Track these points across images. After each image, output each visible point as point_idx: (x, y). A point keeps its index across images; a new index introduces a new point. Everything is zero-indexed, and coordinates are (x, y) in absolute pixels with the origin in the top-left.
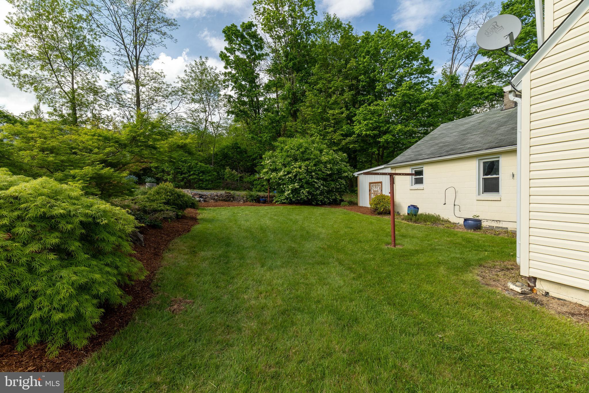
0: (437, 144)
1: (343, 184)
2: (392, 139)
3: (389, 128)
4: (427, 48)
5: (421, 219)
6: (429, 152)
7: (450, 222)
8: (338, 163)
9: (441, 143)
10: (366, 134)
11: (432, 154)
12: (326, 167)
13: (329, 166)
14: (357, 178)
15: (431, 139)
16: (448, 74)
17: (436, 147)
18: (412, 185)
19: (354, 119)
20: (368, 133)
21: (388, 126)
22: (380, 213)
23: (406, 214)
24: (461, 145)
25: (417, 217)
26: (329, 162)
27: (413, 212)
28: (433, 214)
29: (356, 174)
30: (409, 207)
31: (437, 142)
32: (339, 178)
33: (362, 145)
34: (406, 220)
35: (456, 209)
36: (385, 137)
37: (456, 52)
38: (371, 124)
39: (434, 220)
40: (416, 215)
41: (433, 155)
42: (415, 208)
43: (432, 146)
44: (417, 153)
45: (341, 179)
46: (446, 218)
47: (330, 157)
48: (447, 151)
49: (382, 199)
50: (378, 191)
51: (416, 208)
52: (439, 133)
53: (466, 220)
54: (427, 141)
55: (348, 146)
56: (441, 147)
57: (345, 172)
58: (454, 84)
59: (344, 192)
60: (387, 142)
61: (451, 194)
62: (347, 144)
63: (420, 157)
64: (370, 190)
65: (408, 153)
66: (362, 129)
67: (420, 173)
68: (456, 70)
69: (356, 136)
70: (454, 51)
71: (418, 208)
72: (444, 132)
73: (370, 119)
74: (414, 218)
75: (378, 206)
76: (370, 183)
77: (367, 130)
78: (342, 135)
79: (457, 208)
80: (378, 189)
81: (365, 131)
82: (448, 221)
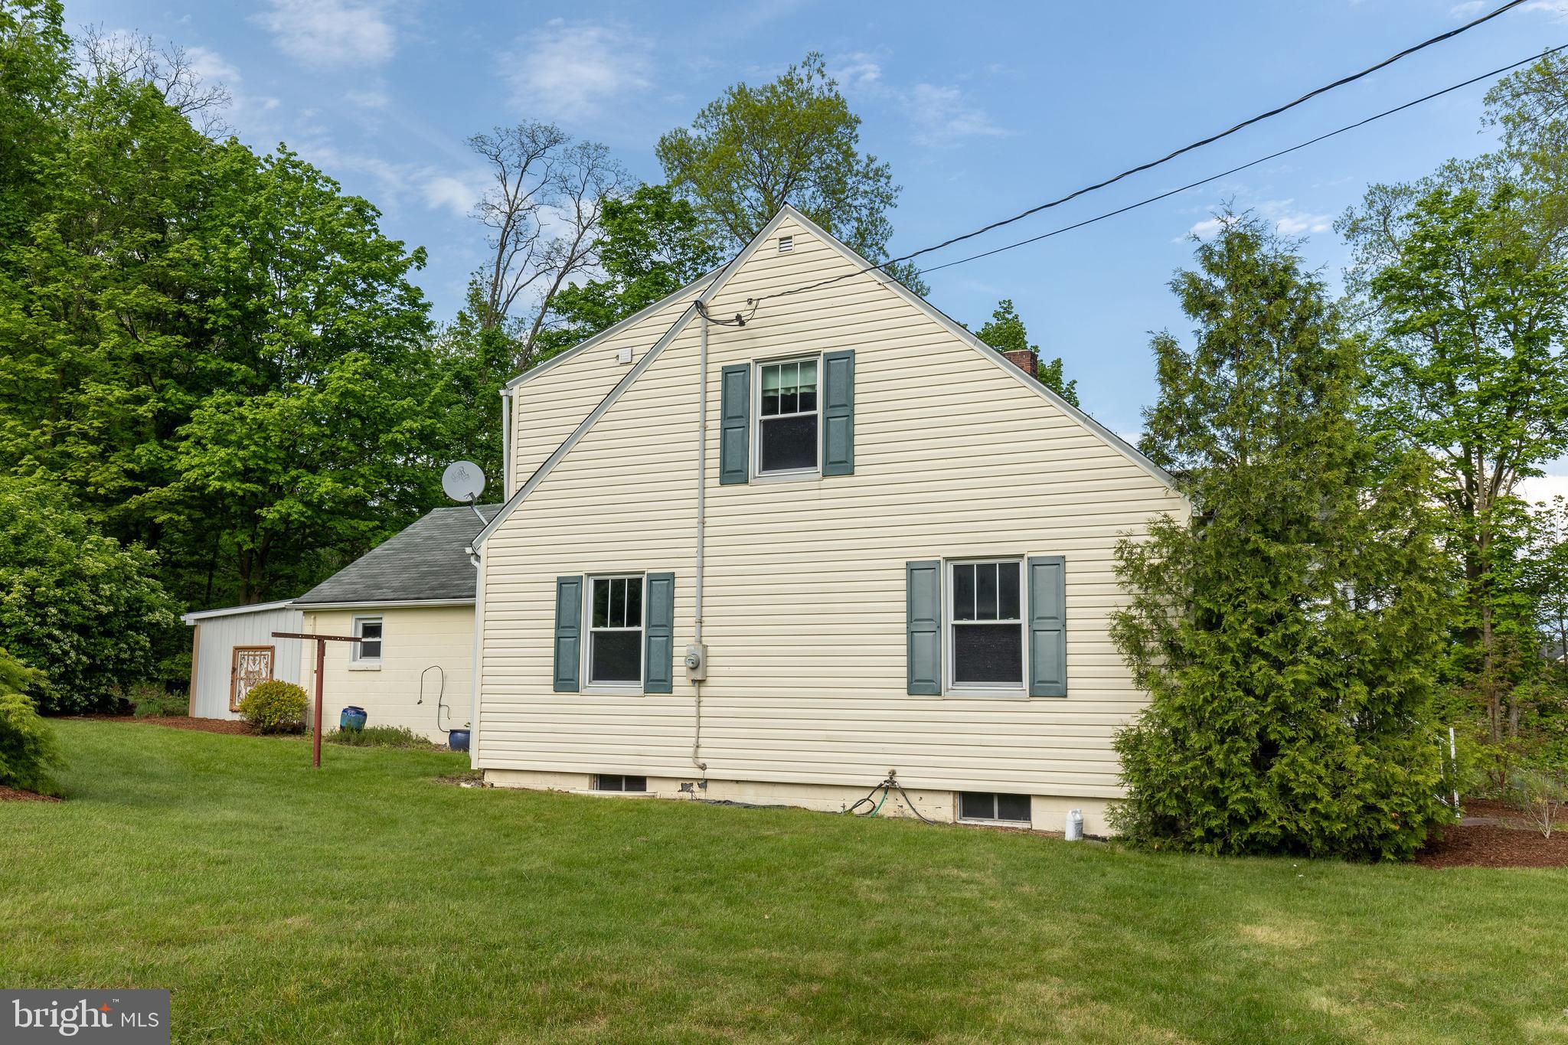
0: (417, 565)
1: (142, 649)
2: (302, 514)
3: (295, 480)
4: (419, 268)
5: (370, 738)
6: (396, 584)
7: (430, 743)
8: (128, 578)
9: (425, 563)
10: (222, 489)
11: (404, 588)
12: (95, 590)
13: (106, 589)
14: (191, 630)
15: (407, 548)
16: (487, 299)
17: (413, 573)
18: (354, 660)
19: (182, 430)
20: (228, 486)
21: (293, 473)
22: (269, 731)
23: (338, 729)
24: (459, 579)
25: (363, 734)
26: (108, 577)
27: (354, 724)
28: (396, 726)
29: (189, 619)
30: (345, 711)
31: (419, 558)
32: (130, 627)
33: (197, 515)
34: (335, 741)
35: (442, 715)
36: (281, 507)
37: (510, 248)
38: (243, 460)
39: (397, 739)
40: (359, 730)
41: (403, 592)
42: (358, 713)
43: (405, 569)
44: (371, 582)
45: (137, 630)
46: (422, 735)
47: (113, 562)
48: (433, 589)
49: (278, 693)
50: (259, 672)
51: (360, 713)
52: (426, 534)
53: (453, 732)
54: (398, 551)
55: (149, 514)
56: (424, 575)
57: (151, 609)
58: (493, 359)
59: (139, 672)
60: (285, 519)
61: (433, 680)
62: (142, 507)
63: (377, 593)
64: (234, 670)
65: (351, 575)
66: (208, 469)
67: (373, 630)
68: (508, 302)
69: (181, 485)
70: (503, 246)
71: (365, 715)
72: (436, 533)
73: (240, 446)
74: (354, 736)
75: (266, 712)
76: (237, 649)
77: (224, 477)
78: (130, 474)
79: (444, 710)
80: (259, 666)
81: (218, 479)
82: (425, 741)
